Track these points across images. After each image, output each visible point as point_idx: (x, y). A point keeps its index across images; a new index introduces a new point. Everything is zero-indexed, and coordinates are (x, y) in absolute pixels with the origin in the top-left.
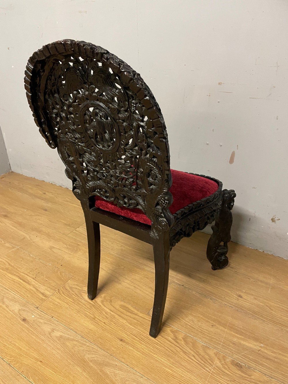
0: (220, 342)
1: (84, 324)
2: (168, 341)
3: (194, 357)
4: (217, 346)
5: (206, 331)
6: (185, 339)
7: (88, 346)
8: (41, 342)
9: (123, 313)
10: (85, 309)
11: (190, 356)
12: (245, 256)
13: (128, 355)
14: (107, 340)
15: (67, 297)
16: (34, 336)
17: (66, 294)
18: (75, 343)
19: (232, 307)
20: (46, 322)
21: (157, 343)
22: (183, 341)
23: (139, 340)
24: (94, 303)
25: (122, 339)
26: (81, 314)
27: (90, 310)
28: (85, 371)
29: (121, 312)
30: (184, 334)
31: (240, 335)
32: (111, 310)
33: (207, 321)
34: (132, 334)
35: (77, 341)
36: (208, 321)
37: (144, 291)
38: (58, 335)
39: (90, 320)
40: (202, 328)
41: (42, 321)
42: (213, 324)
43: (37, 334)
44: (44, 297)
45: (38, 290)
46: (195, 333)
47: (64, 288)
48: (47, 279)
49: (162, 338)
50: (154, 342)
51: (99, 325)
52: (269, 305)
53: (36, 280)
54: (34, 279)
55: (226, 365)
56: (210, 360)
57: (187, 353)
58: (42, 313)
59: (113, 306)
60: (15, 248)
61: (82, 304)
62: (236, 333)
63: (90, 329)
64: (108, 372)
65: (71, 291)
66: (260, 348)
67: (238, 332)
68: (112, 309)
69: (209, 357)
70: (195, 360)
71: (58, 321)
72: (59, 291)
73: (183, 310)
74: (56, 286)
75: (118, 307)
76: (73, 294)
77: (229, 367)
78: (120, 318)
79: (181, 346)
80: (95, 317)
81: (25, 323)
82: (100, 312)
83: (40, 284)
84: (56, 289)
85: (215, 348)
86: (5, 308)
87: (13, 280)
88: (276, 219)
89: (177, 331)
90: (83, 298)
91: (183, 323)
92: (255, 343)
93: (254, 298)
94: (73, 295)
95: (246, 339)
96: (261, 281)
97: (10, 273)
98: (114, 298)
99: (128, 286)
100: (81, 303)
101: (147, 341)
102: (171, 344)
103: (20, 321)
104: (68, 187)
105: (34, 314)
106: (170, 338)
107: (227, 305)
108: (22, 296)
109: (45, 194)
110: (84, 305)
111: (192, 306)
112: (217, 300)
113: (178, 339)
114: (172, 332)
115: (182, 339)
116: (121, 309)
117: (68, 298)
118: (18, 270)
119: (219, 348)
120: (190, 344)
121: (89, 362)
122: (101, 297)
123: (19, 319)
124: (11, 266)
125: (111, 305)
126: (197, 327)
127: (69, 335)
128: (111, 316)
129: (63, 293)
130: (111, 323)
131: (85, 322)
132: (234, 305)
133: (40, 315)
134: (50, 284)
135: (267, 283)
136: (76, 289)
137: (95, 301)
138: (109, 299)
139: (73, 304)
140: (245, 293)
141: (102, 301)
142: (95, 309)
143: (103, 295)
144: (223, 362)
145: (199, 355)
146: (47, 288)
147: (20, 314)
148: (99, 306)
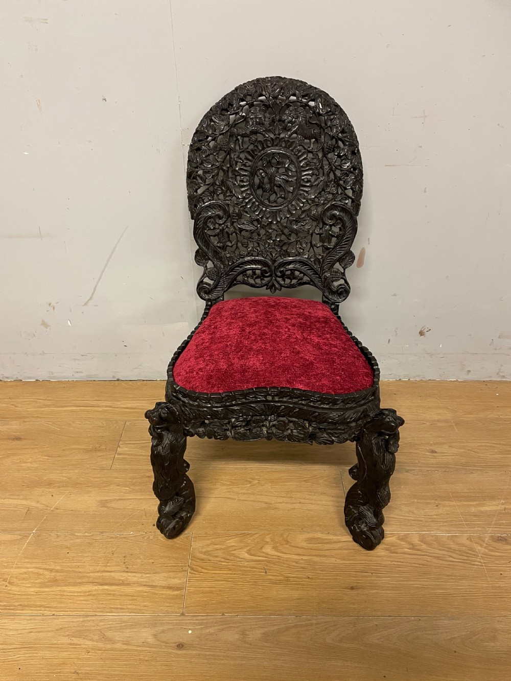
0: (461, 523)
1: (282, 596)
2: (407, 554)
3: (451, 556)
4: (462, 528)
5: (435, 517)
6: (423, 539)
7: (317, 624)
8: (244, 662)
9: (319, 550)
10: (262, 574)
11: (447, 559)
12: (395, 394)
14: (333, 599)
15: (215, 570)
16: (222, 659)
17: (209, 568)
18: (295, 630)
19: (438, 470)
21: (397, 565)
22: (423, 544)
24: (266, 557)
25: (352, 587)
26: (262, 584)
27: (271, 571)
28: (347, 661)
29: (317, 550)
30: (417, 535)
31: (472, 501)
32: (300, 555)
34: (358, 572)
35: (293, 626)
36: (427, 503)
37: (319, 502)
38: (260, 636)
39: (283, 586)
40: (429, 515)
41: (211, 630)
42: (435, 503)
43: (225, 654)
44: (176, 592)
45: (152, 586)
47: (194, 558)
48: (151, 561)
49: (397, 555)
50: (393, 566)
51: (303, 585)
52: (470, 448)
53: (132, 572)
54: (127, 572)
55: (490, 545)
56: (470, 550)
57: (440, 557)
58: (199, 618)
59: (297, 547)
60: (27, 537)
62: (468, 501)
63: (297, 599)
64: (376, 642)
65: (211, 558)
66: (503, 507)
67: (467, 498)
68: (300, 551)
69: (465, 547)
70: (456, 560)
71: (238, 615)
72: (192, 569)
74: (179, 563)
75: (304, 544)
76: (219, 561)
77: (495, 548)
78: (321, 558)
79: (426, 552)
80: (287, 577)
81: (187, 650)
82: (285, 565)
83: (147, 573)
84: (185, 568)
85: (463, 532)
86: (125, 647)
87: (88, 594)
88: (425, 331)
89: (406, 536)
90: (242, 558)
91: (402, 521)
92: (494, 503)
93: (450, 446)
94: (222, 562)
95: (482, 502)
96: (438, 421)
97: (66, 586)
98: (286, 534)
99: (290, 506)
100: (247, 568)
101: (384, 570)
102: (412, 556)
103: (175, 651)
104: (19, 378)
105: (187, 627)
106: (407, 550)
107: (429, 470)
108: (135, 611)
110: (255, 570)
112: (414, 470)
113: (417, 546)
114: (401, 541)
115: (419, 543)
116: (313, 545)
117: (218, 572)
118: (80, 572)
119: (467, 531)
120: (434, 544)
121: (338, 644)
122: (267, 543)
123: (170, 650)
124: (57, 571)
125: (293, 547)
126: (423, 518)
127: (275, 625)
128: (307, 562)
129: (203, 568)
130: (317, 572)
131: (279, 592)
132: (437, 467)
133: (199, 623)
134: (165, 565)
135: (446, 421)
136: (217, 550)
137: (263, 553)
138: (281, 539)
139: (235, 576)
140: (435, 444)
141: (275, 548)
142: (275, 566)
143: (268, 539)
144: (485, 545)
145: (454, 551)
146: (165, 575)
147: (163, 642)
148: (277, 558)
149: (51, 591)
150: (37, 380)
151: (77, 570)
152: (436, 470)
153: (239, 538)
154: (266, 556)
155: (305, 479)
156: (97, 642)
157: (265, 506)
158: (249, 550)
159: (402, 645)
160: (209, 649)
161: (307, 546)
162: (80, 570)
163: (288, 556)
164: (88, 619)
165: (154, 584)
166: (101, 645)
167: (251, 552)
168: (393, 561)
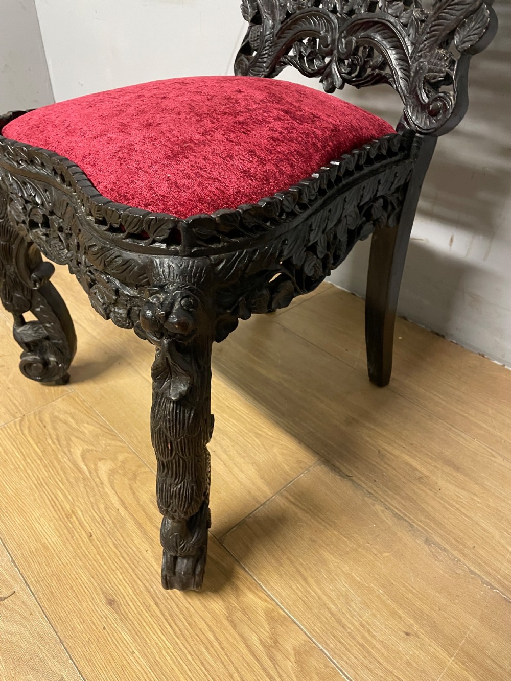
1: (37, 525)
2: (247, 646)
5: (378, 646)
10: (60, 484)
13: (108, 655)
14: (72, 588)
15: (34, 440)
17: (34, 432)
19: (493, 588)
21: (210, 643)
22: (293, 659)
23: (161, 616)
24: (90, 472)
25: (114, 600)
26: (42, 493)
27: (71, 490)
30: (305, 638)
32: (123, 503)
33: (394, 614)
34: (149, 592)
36: (396, 613)
37: (236, 470)
39: (56, 516)
40: (369, 632)
42: (411, 626)
46: (340, 642)
47: (40, 415)
48: (10, 386)
49: (232, 631)
51: (72, 537)
59: (134, 493)
61: (58, 467)
65: (49, 427)
72: (21, 421)
73: (327, 555)
74: (21, 406)
76: (50, 435)
78: (137, 531)
80: (73, 512)
82: (92, 499)
84: (20, 415)
89: (285, 621)
90: (70, 451)
91: (312, 596)
94: (51, 438)
98: (147, 469)
100: (59, 464)
101: (182, 627)
102: (250, 658)
106: (254, 640)
107: (475, 574)
110: (61, 473)
111: (360, 550)
112: (445, 550)
113: (279, 650)
114: (267, 620)
115: (292, 652)
122: (114, 459)
125: (131, 489)
126: (353, 624)
128: (116, 519)
129: (29, 428)
130: (108, 539)
131: (42, 519)
134: (12, 398)
136: (66, 424)
137: (96, 465)
138: (134, 469)
139: (39, 462)
141: (112, 472)
142: (83, 489)
143: (120, 457)
152: (488, 584)
153: (100, 431)
154: (93, 471)
155: (260, 432)
158: (88, 451)
167: (88, 454)
168: (213, 632)
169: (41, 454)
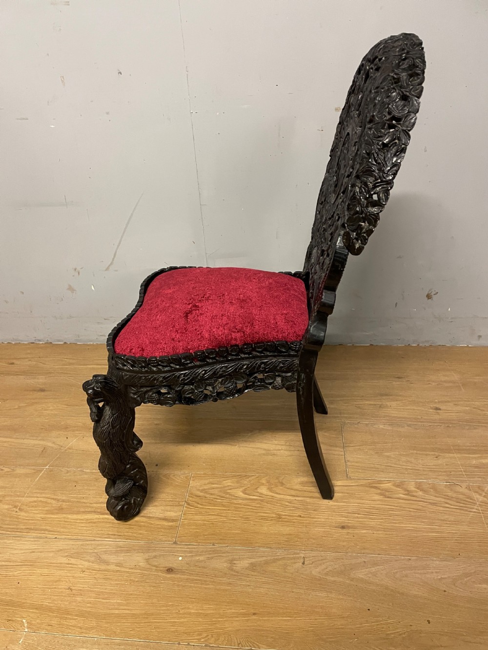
0: (461, 473)
1: (272, 531)
2: (402, 499)
3: (447, 503)
4: (462, 478)
5: (434, 467)
6: (419, 487)
8: (229, 588)
9: (313, 492)
10: (255, 511)
11: (443, 505)
12: (403, 358)
13: (367, 541)
14: (322, 536)
15: (210, 506)
16: (209, 584)
17: (204, 504)
18: (281, 562)
19: (441, 426)
20: (210, 556)
21: (391, 508)
22: (419, 491)
23: (365, 516)
24: (260, 497)
25: (343, 526)
26: (254, 520)
27: (264, 509)
28: (331, 592)
29: (311, 492)
30: (414, 482)
31: (474, 453)
32: (293, 496)
33: (426, 455)
34: (350, 513)
35: (282, 558)
38: (247, 565)
39: (274, 522)
40: (427, 465)
41: (201, 558)
42: (435, 454)
43: (212, 580)
44: (171, 524)
45: (149, 517)
46: (424, 475)
47: (192, 495)
49: (393, 500)
50: (388, 509)
51: (294, 523)
52: (476, 407)
56: (468, 498)
57: (436, 503)
58: (190, 546)
59: (292, 489)
60: (42, 471)
61: (242, 506)
62: (469, 454)
63: (287, 535)
64: (362, 576)
65: (208, 496)
67: (469, 451)
68: (293, 493)
69: (463, 495)
70: (452, 507)
71: (228, 546)
72: (189, 504)
74: (178, 499)
75: (298, 487)
76: (215, 498)
78: (314, 500)
79: (422, 498)
80: (279, 515)
81: (176, 574)
84: (182, 503)
85: (462, 481)
86: (118, 568)
87: (89, 521)
88: (432, 294)
89: (402, 483)
90: (236, 497)
93: (454, 404)
94: (217, 499)
95: (484, 455)
96: (445, 382)
97: (70, 513)
98: (282, 477)
99: (288, 453)
101: (376, 513)
102: (407, 502)
103: (164, 575)
104: (50, 341)
105: (178, 554)
106: (402, 496)
107: (432, 425)
108: (131, 538)
109: (13, 364)
110: (248, 507)
112: (415, 424)
113: (412, 492)
114: (397, 487)
115: (415, 489)
116: (307, 488)
117: (213, 507)
118: (84, 503)
119: (466, 480)
120: (430, 491)
121: (324, 577)
122: (263, 484)
123: (160, 574)
124: (63, 501)
125: (288, 488)
126: (420, 467)
127: (263, 557)
128: (299, 503)
129: (198, 504)
130: (309, 511)
131: (270, 528)
132: (439, 423)
133: (190, 551)
134: (164, 500)
135: (454, 382)
136: (213, 488)
137: (258, 492)
138: (276, 481)
139: (229, 512)
140: (439, 402)
141: (270, 489)
142: (269, 505)
143: (264, 481)
144: (484, 494)
145: (451, 498)
146: (163, 508)
147: (155, 566)
148: (270, 497)
149: (56, 518)
150: (65, 343)
151: (82, 501)
152: (439, 426)
153: (236, 479)
154: (260, 495)
156: (93, 563)
157: (264, 452)
158: (245, 490)
159: (390, 582)
160: (197, 574)
161: (301, 489)
162: (84, 501)
163: (282, 496)
164: (87, 543)
165: (151, 516)
166: (96, 566)
167: (246, 491)
168: (387, 505)
169: (224, 508)
